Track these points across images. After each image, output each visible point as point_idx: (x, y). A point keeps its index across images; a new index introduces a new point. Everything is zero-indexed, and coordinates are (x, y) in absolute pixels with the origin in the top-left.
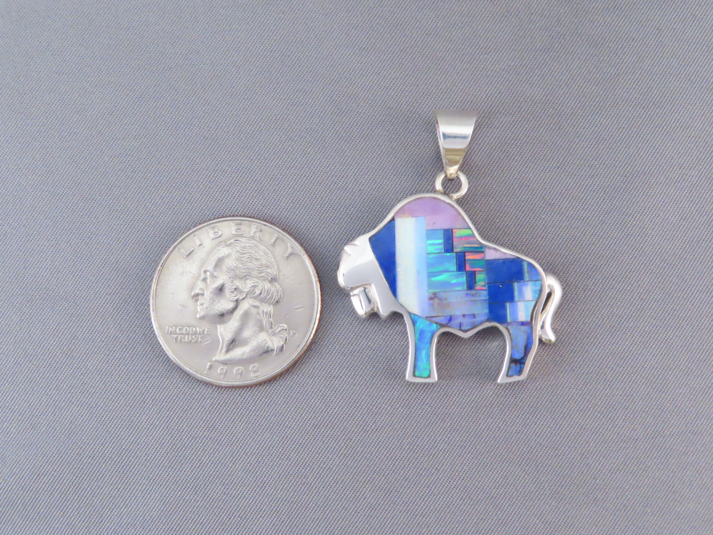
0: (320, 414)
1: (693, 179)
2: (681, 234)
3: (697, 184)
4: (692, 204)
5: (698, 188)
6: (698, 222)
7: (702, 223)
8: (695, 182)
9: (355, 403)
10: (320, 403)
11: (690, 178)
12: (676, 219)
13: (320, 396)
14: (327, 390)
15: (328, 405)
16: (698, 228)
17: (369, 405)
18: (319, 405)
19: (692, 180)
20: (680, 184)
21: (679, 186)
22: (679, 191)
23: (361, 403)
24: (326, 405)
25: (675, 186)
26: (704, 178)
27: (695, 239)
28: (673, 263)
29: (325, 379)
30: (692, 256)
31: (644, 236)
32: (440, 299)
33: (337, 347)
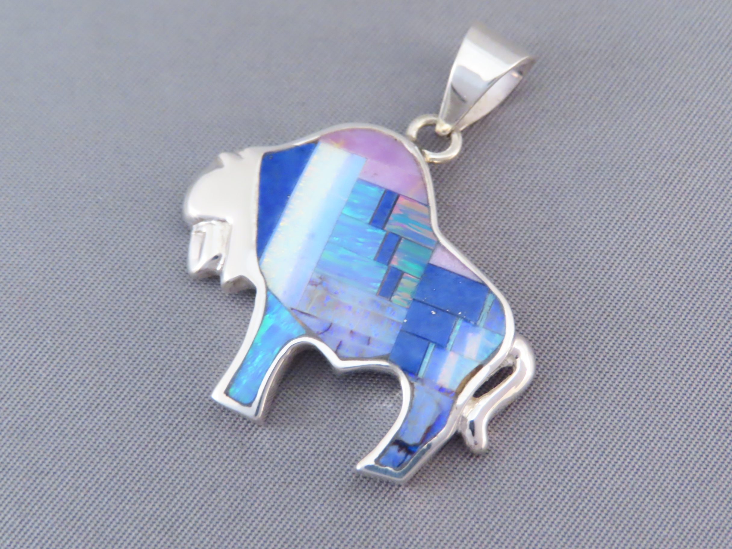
0: (10, 535)
1: (695, 181)
2: (672, 267)
3: (702, 189)
4: (692, 221)
5: (704, 195)
6: (703, 251)
7: (709, 252)
8: (698, 186)
9: (75, 520)
10: (12, 516)
11: (690, 179)
12: (664, 243)
13: (13, 503)
14: (27, 494)
15: (26, 520)
16: (703, 260)
17: (99, 526)
18: (10, 519)
19: (693, 183)
20: (672, 187)
21: (670, 189)
22: (670, 198)
23: (85, 521)
24: (23, 520)
25: (664, 189)
26: (713, 182)
27: (697, 278)
28: (658, 315)
29: (26, 474)
30: (691, 305)
31: (607, 267)
32: (327, 290)
33: (54, 421)
